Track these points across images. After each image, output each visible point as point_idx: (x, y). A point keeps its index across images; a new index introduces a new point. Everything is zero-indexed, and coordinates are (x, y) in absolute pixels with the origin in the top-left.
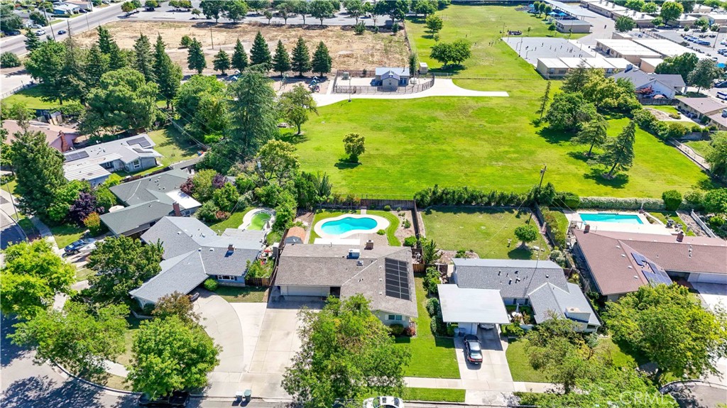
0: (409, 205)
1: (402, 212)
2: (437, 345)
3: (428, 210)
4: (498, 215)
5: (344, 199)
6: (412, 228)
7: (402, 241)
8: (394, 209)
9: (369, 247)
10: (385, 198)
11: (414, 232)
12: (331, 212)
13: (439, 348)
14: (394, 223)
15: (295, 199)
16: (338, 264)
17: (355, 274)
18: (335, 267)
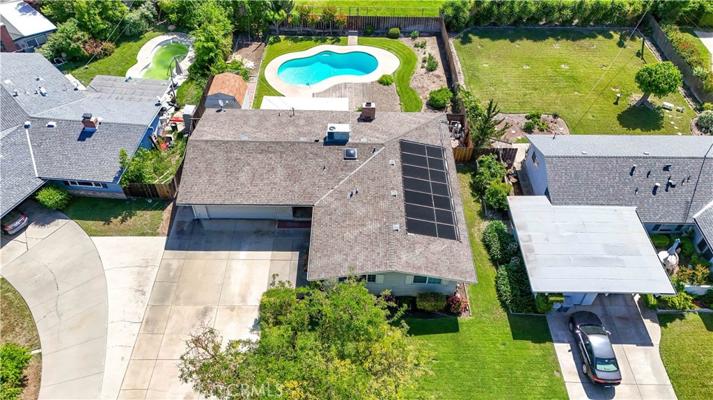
0: (433, 27)
1: (420, 40)
2: (516, 337)
3: (466, 35)
4: (586, 42)
5: (318, 15)
6: (440, 71)
7: (424, 97)
8: (407, 34)
9: (367, 116)
10: (388, 14)
11: (445, 79)
12: (295, 41)
13: (519, 342)
14: (408, 62)
15: (229, 17)
16: (306, 157)
17: (341, 179)
18: (301, 163)
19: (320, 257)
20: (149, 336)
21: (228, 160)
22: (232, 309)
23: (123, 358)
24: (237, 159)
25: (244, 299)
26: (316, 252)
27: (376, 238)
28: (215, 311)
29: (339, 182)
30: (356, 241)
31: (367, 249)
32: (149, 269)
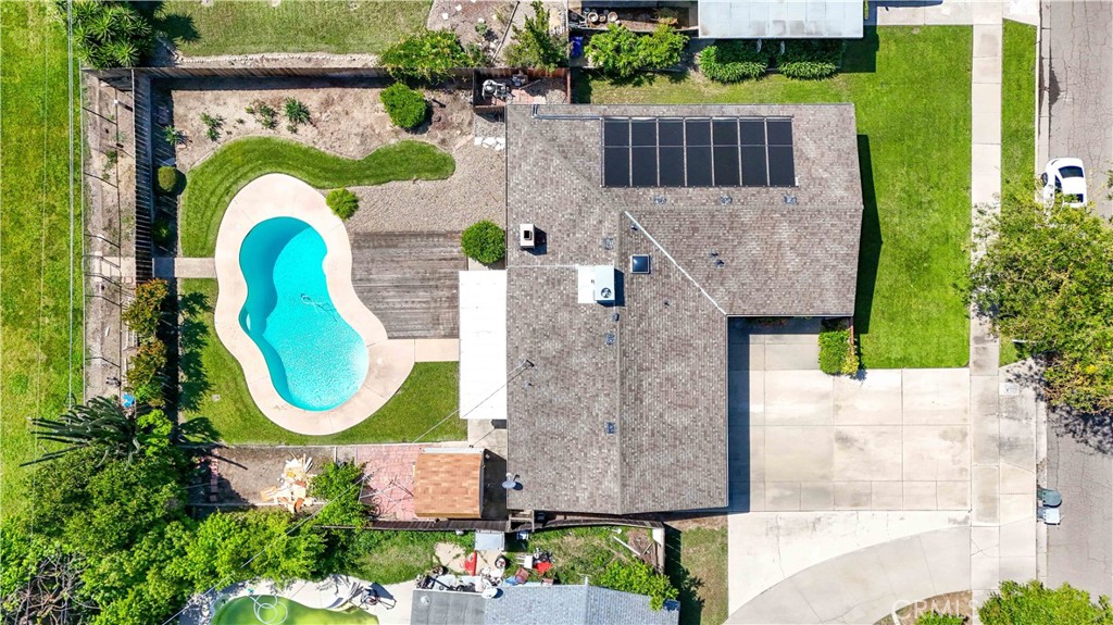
2: (872, 69)
6: (306, 97)
14: (273, 159)
16: (646, 332)
17: (684, 278)
18: (658, 338)
19: (822, 301)
20: (873, 497)
21: (654, 447)
22: (838, 408)
23: (902, 519)
24: (653, 435)
25: (825, 396)
26: (812, 307)
27: (806, 228)
28: (840, 428)
29: (688, 280)
30: (805, 255)
31: (821, 240)
32: (781, 523)
